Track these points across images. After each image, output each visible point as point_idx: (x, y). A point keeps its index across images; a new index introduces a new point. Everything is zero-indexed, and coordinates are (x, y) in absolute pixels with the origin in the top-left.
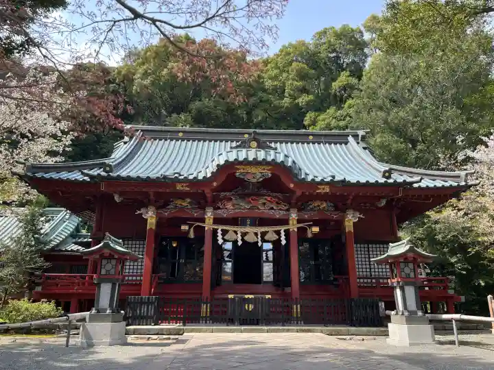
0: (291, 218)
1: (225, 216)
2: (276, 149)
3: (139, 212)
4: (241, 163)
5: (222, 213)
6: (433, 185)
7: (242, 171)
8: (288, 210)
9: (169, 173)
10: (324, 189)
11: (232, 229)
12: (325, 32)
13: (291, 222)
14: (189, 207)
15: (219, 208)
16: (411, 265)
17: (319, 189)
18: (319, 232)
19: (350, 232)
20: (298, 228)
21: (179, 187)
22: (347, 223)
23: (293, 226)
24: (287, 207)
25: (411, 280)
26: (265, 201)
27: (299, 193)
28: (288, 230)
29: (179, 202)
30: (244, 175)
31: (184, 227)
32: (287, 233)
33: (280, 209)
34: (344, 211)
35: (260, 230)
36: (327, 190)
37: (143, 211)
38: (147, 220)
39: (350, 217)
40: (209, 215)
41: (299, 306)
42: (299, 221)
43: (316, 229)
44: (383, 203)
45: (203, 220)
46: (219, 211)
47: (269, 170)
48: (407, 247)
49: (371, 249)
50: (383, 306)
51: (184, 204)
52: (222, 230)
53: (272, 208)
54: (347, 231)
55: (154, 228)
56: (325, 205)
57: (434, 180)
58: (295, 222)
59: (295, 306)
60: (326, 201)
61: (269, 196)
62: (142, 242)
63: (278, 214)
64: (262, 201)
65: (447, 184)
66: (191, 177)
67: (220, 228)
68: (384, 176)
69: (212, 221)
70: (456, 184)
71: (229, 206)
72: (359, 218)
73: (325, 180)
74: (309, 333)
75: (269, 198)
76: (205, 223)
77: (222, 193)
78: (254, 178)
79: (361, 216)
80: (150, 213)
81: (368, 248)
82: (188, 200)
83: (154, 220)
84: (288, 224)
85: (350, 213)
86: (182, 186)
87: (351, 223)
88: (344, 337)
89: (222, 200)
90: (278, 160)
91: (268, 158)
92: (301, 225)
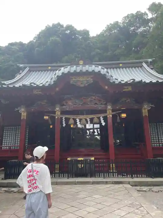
0: (108, 109)
1: (67, 109)
3: (17, 109)
4: (72, 74)
7: (74, 79)
8: (106, 104)
10: (128, 88)
11: (71, 117)
12: (128, 16)
13: (108, 112)
14: (46, 105)
15: (64, 105)
17: (125, 89)
18: (126, 117)
19: (146, 116)
20: (113, 115)
21: (35, 92)
22: (143, 111)
23: (110, 114)
24: (105, 102)
26: (92, 99)
27: (111, 92)
29: (39, 102)
30: (76, 83)
31: (46, 117)
32: (105, 119)
33: (101, 104)
35: (89, 117)
37: (19, 108)
38: (21, 114)
39: (146, 106)
40: (58, 109)
41: (114, 164)
42: (113, 111)
43: (124, 115)
46: (64, 107)
47: (92, 78)
49: (158, 126)
51: (43, 103)
52: (65, 118)
53: (96, 104)
54: (144, 115)
55: (25, 118)
56: (129, 100)
58: (111, 111)
59: (111, 165)
63: (100, 107)
64: (90, 99)
66: (41, 85)
69: (59, 113)
71: (70, 103)
72: (151, 107)
74: (121, 185)
75: (94, 98)
76: (55, 114)
77: (66, 96)
78: (82, 84)
79: (153, 106)
80: (23, 110)
81: (157, 125)
82: (45, 101)
83: (25, 114)
84: (106, 112)
85: (145, 104)
86: (37, 91)
87: (146, 111)
88: (145, 188)
89: (65, 100)
90: (96, 71)
91: (90, 70)
92: (114, 113)
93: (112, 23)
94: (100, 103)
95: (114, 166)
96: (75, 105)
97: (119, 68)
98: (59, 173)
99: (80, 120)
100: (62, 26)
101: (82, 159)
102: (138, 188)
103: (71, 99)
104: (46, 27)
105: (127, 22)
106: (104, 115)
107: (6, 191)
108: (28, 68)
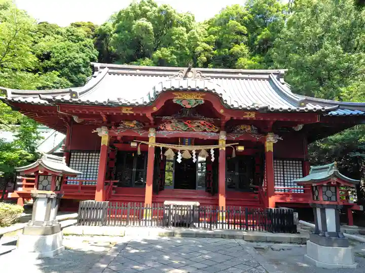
0: (220, 139)
1: (165, 136)
3: (95, 131)
4: (177, 90)
5: (164, 134)
7: (179, 97)
8: (218, 132)
9: (114, 99)
10: (250, 115)
11: (170, 147)
13: (220, 142)
14: (136, 128)
15: (160, 129)
16: (333, 189)
17: (246, 115)
18: (244, 151)
19: (270, 151)
20: (226, 147)
22: (267, 144)
23: (222, 146)
24: (217, 130)
25: (332, 203)
26: (199, 124)
27: (228, 118)
28: (218, 149)
29: (127, 124)
30: (181, 101)
31: (133, 145)
32: (216, 151)
33: (212, 131)
35: (194, 149)
36: (253, 115)
37: (98, 130)
38: (101, 138)
39: (270, 139)
40: (152, 134)
42: (227, 142)
43: (241, 148)
44: (300, 127)
45: (147, 139)
46: (161, 132)
47: (202, 97)
48: (332, 172)
49: (285, 164)
50: (297, 216)
51: (132, 125)
53: (205, 131)
54: (267, 151)
55: (106, 144)
56: (249, 129)
58: (224, 142)
60: (251, 125)
61: (203, 120)
62: (97, 154)
63: (210, 136)
64: (197, 124)
66: (134, 102)
67: (161, 146)
69: (154, 140)
71: (169, 127)
72: (278, 139)
75: (202, 122)
76: (148, 141)
77: (164, 117)
78: (189, 104)
79: (280, 138)
80: (104, 132)
81: (283, 163)
82: (135, 122)
83: (107, 139)
84: (218, 144)
85: (270, 136)
86: (127, 110)
87: (271, 144)
88: (263, 245)
89: (163, 122)
90: (210, 88)
91: (202, 87)
92: (229, 145)
94: (210, 130)
95: (224, 215)
96: (176, 130)
97: (238, 78)
98: (151, 221)
100: (155, 5)
102: (255, 244)
103: (171, 123)
105: (252, 7)
106: (215, 148)
108: (107, 69)
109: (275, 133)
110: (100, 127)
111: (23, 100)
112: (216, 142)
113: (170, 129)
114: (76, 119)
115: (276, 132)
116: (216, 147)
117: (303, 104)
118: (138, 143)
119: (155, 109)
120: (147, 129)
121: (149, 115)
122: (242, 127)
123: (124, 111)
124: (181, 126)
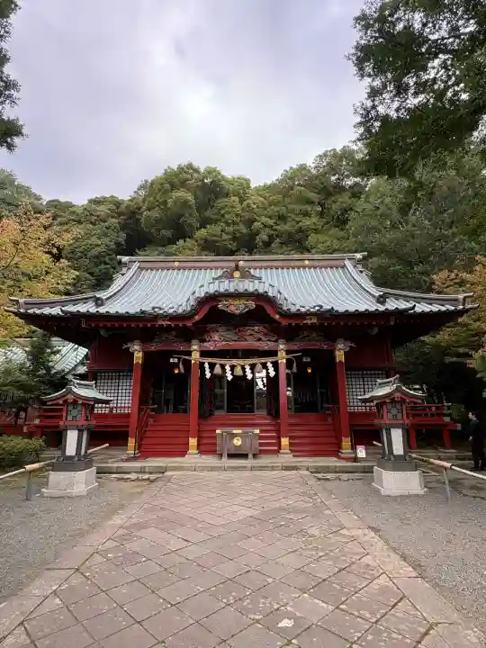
0: (279, 349)
1: (212, 348)
2: (260, 279)
3: (126, 346)
4: (222, 295)
5: (209, 346)
6: (428, 310)
7: (225, 302)
8: (276, 341)
9: (148, 308)
10: (311, 319)
12: (325, 155)
13: (279, 353)
14: (175, 340)
15: (205, 341)
16: (398, 406)
17: (306, 320)
19: (340, 361)
20: (287, 360)
22: (337, 353)
23: (282, 358)
24: (275, 338)
25: (398, 422)
26: (252, 332)
27: (285, 324)
28: (277, 361)
29: (164, 336)
30: (227, 307)
31: (173, 360)
32: (276, 365)
33: (269, 340)
34: (334, 340)
35: (247, 362)
36: (314, 321)
37: (129, 345)
38: (133, 354)
39: (341, 346)
40: (195, 347)
42: (288, 352)
43: (306, 359)
44: (376, 330)
45: (189, 353)
46: (205, 344)
47: (253, 301)
48: (394, 387)
49: (365, 376)
52: (209, 363)
53: (260, 339)
54: (338, 361)
55: (140, 362)
57: (431, 304)
58: (284, 353)
60: (315, 331)
61: (257, 326)
63: (266, 345)
64: (250, 332)
65: (443, 309)
66: (171, 311)
67: (207, 362)
68: (378, 301)
69: (198, 354)
70: (453, 308)
71: (216, 337)
72: (350, 347)
73: (312, 310)
74: (294, 472)
75: (256, 329)
76: (191, 356)
77: (209, 325)
78: (237, 309)
79: (353, 345)
80: (136, 347)
83: (140, 354)
84: (277, 355)
85: (340, 342)
86: (163, 321)
87: (342, 352)
88: (329, 476)
89: (209, 332)
90: (261, 291)
91: (251, 289)
92: (289, 356)
93: (295, 167)
94: (267, 339)
96: (224, 340)
97: (304, 267)
99: (233, 368)
100: (196, 171)
101: (240, 431)
102: (320, 476)
103: (218, 331)
104: (166, 170)
105: (324, 166)
107: (119, 479)
108: (137, 264)
109: (346, 340)
110: (132, 341)
111: (38, 312)
112: (274, 353)
113: (217, 340)
114: (102, 333)
115: (347, 338)
116: (273, 359)
117: (382, 299)
118: (179, 359)
119: (197, 318)
120: (188, 341)
121: (189, 324)
122: (306, 333)
123: (160, 322)
124: (230, 335)
